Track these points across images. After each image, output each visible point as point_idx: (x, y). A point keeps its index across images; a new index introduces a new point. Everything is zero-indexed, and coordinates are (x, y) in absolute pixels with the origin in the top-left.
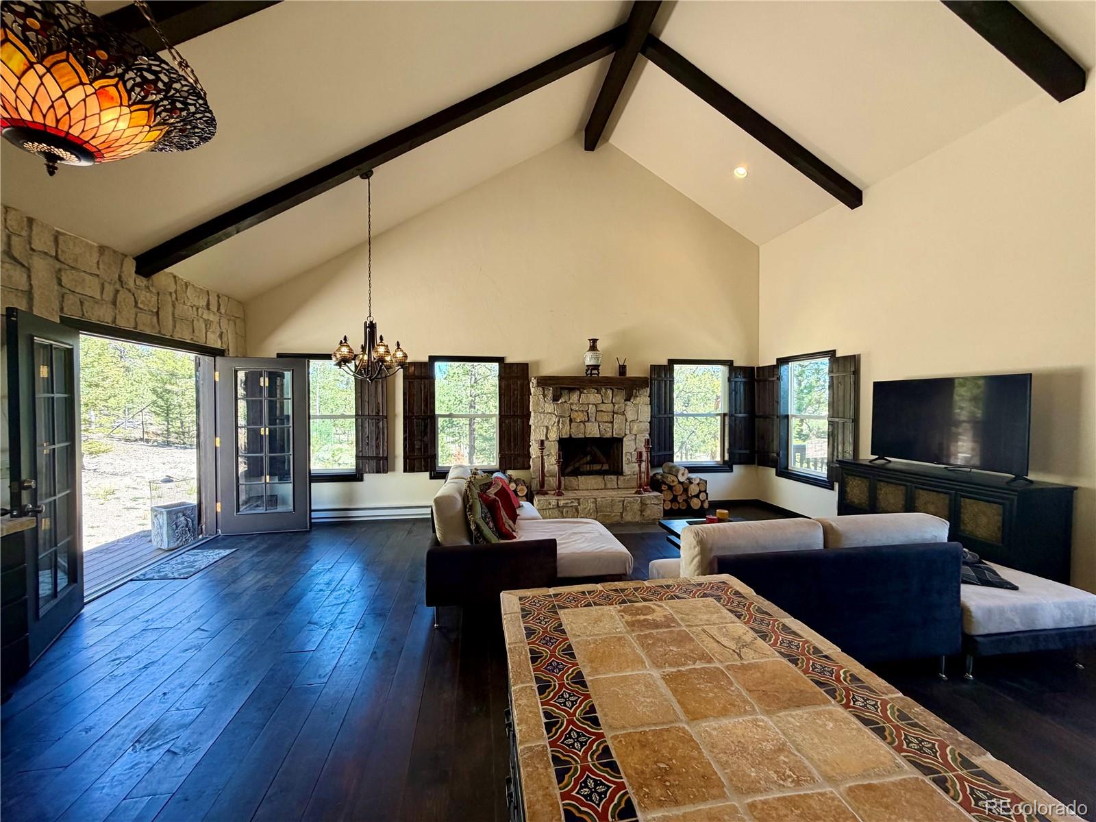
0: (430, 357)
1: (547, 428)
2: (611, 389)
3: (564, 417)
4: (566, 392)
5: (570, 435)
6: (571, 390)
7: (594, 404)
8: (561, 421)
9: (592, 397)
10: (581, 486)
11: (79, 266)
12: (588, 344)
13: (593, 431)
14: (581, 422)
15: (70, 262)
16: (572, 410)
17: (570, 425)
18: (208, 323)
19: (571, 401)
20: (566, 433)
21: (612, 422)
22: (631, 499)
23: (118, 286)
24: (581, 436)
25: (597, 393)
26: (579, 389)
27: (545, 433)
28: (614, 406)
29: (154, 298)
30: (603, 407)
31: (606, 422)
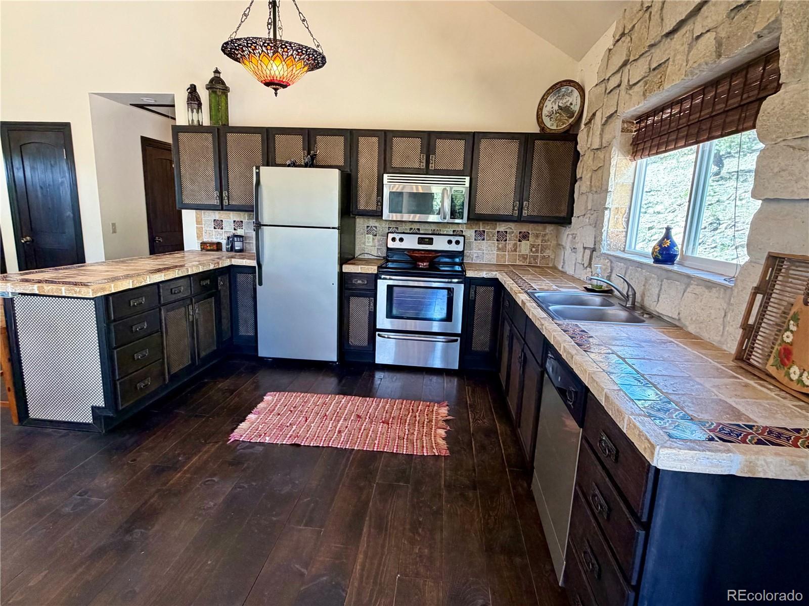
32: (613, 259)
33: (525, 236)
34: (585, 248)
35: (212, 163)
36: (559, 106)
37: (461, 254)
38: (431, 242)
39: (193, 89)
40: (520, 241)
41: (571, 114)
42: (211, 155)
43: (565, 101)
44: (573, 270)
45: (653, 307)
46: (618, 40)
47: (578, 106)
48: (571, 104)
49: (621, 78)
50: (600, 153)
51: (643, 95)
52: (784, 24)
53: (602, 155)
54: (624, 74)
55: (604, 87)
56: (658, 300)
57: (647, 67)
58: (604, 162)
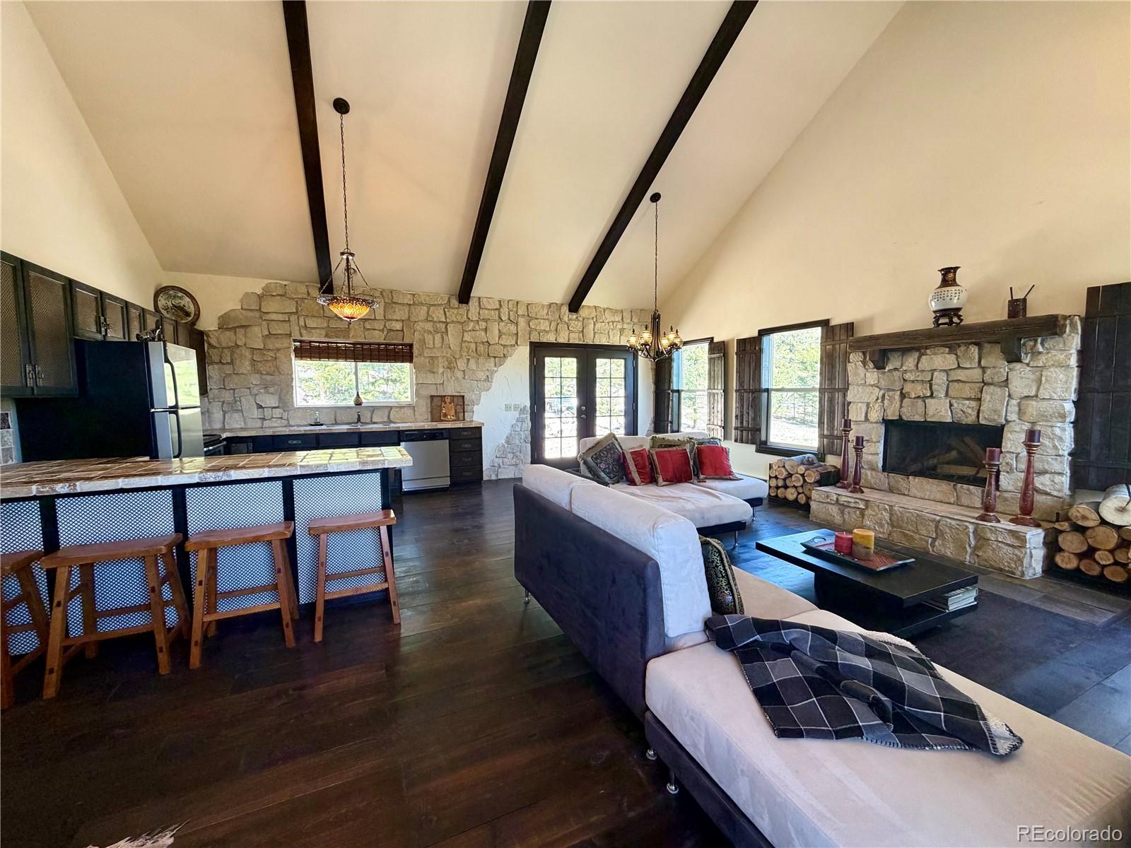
0: (760, 331)
1: (868, 404)
2: (976, 344)
3: (893, 390)
4: (896, 355)
5: (900, 416)
6: (905, 351)
7: (945, 371)
8: (886, 397)
9: (940, 360)
10: (914, 491)
11: (538, 317)
12: (939, 277)
13: (940, 411)
14: (919, 397)
15: (534, 316)
16: (905, 380)
17: (902, 401)
18: (622, 331)
19: (904, 368)
20: (893, 415)
21: (979, 399)
22: (954, 523)
23: (559, 321)
24: (918, 418)
25: (949, 353)
26: (918, 349)
27: (864, 411)
28: (984, 372)
29: (580, 324)
30: (961, 375)
31: (968, 399)
36: (173, 304)
44: (241, 425)
45: (368, 421)
46: (273, 296)
47: (192, 309)
48: (184, 306)
49: (289, 318)
50: (265, 352)
51: (327, 336)
52: (414, 343)
53: (271, 354)
54: (293, 318)
55: (257, 314)
56: (372, 418)
57: (326, 325)
58: (276, 358)
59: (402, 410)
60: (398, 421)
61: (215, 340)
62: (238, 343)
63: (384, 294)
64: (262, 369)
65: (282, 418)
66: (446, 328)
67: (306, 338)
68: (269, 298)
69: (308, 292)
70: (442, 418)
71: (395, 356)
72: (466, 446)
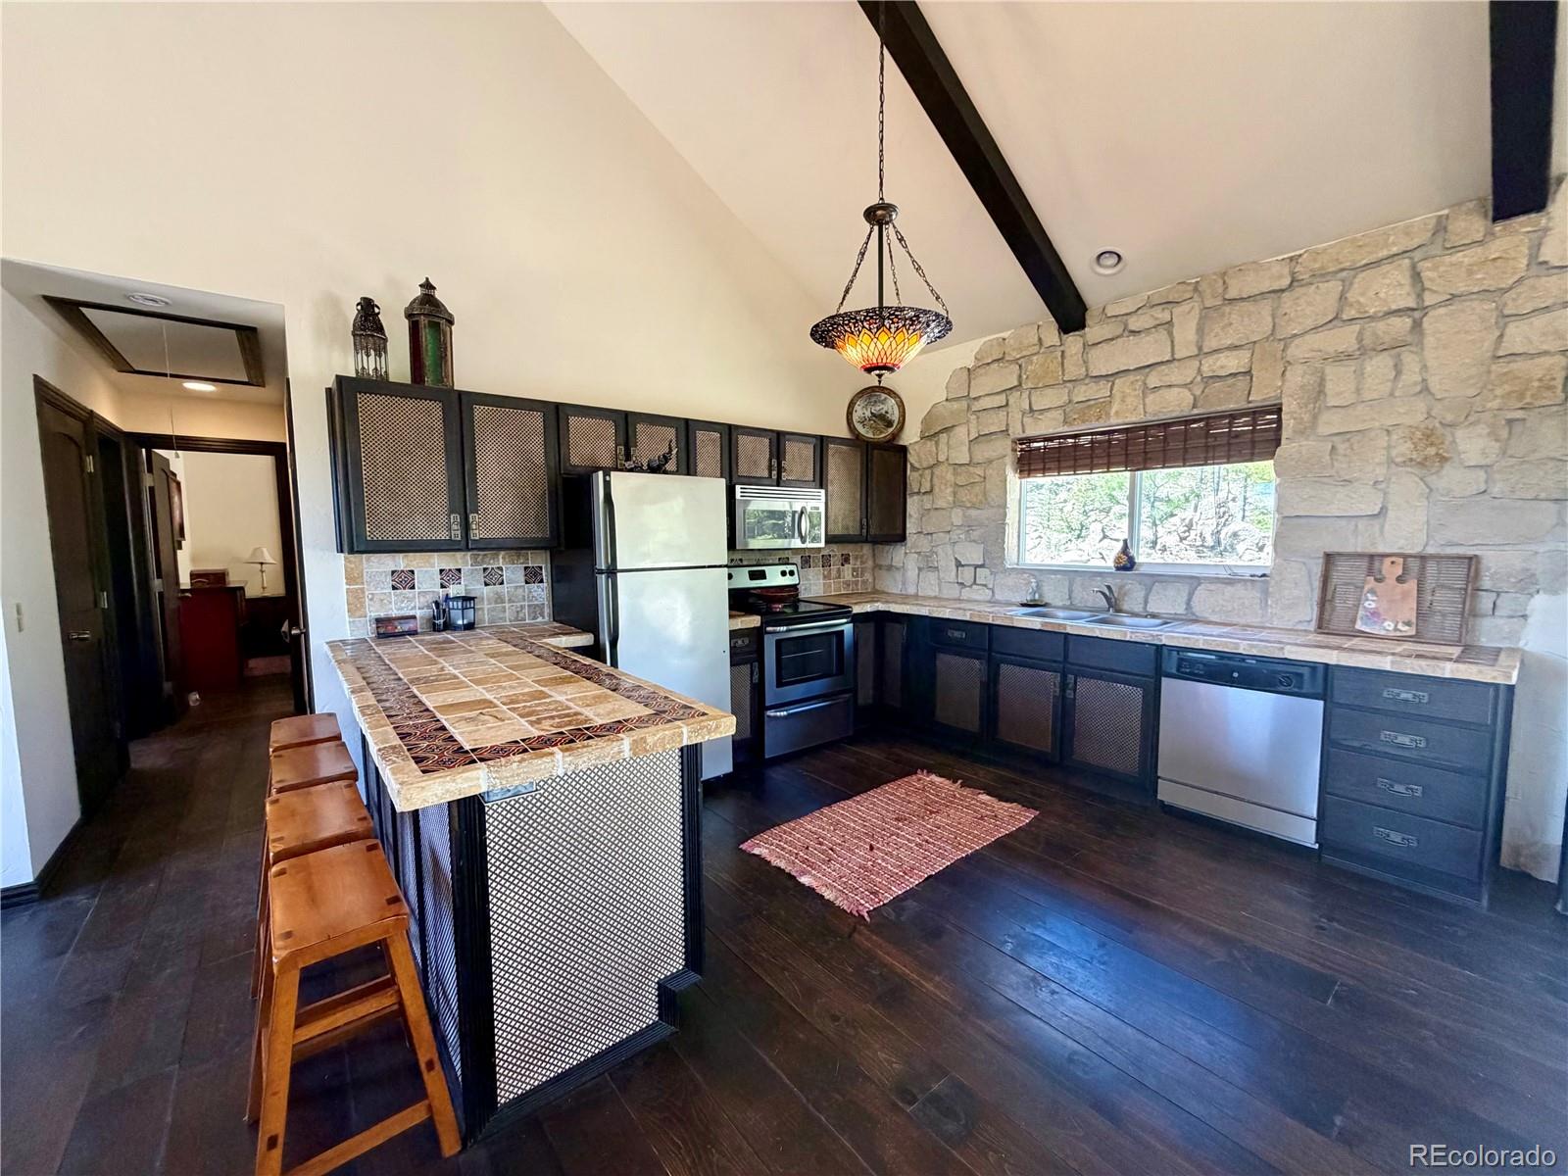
32: (1036, 573)
33: (846, 559)
34: (959, 564)
35: (441, 459)
36: (872, 413)
37: (794, 587)
38: (762, 575)
39: (368, 308)
40: (843, 565)
41: (889, 424)
42: (438, 442)
43: (878, 408)
44: (935, 591)
45: (1138, 609)
46: (988, 364)
47: (895, 417)
48: (887, 412)
49: (1007, 401)
50: (971, 469)
51: (1065, 422)
52: (1284, 401)
53: (979, 471)
54: (1014, 397)
55: (964, 404)
56: (1146, 602)
57: (1066, 398)
58: (985, 478)
59: (1229, 588)
60: (1213, 618)
61: (916, 458)
62: (940, 460)
63: (1203, 286)
64: (964, 499)
65: (985, 585)
66: (1417, 325)
67: (1030, 433)
68: (982, 371)
69: (1040, 339)
70: (1359, 626)
71: (1229, 444)
72: (1404, 739)
